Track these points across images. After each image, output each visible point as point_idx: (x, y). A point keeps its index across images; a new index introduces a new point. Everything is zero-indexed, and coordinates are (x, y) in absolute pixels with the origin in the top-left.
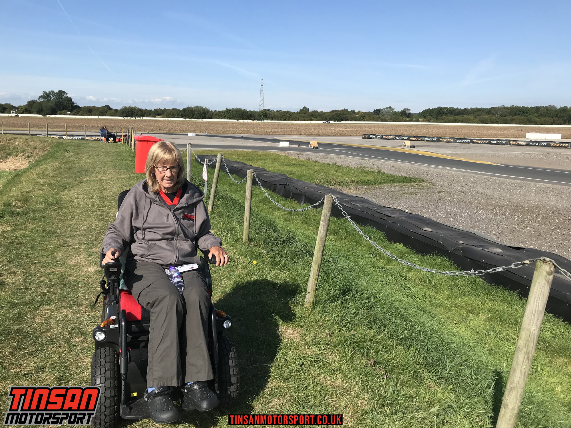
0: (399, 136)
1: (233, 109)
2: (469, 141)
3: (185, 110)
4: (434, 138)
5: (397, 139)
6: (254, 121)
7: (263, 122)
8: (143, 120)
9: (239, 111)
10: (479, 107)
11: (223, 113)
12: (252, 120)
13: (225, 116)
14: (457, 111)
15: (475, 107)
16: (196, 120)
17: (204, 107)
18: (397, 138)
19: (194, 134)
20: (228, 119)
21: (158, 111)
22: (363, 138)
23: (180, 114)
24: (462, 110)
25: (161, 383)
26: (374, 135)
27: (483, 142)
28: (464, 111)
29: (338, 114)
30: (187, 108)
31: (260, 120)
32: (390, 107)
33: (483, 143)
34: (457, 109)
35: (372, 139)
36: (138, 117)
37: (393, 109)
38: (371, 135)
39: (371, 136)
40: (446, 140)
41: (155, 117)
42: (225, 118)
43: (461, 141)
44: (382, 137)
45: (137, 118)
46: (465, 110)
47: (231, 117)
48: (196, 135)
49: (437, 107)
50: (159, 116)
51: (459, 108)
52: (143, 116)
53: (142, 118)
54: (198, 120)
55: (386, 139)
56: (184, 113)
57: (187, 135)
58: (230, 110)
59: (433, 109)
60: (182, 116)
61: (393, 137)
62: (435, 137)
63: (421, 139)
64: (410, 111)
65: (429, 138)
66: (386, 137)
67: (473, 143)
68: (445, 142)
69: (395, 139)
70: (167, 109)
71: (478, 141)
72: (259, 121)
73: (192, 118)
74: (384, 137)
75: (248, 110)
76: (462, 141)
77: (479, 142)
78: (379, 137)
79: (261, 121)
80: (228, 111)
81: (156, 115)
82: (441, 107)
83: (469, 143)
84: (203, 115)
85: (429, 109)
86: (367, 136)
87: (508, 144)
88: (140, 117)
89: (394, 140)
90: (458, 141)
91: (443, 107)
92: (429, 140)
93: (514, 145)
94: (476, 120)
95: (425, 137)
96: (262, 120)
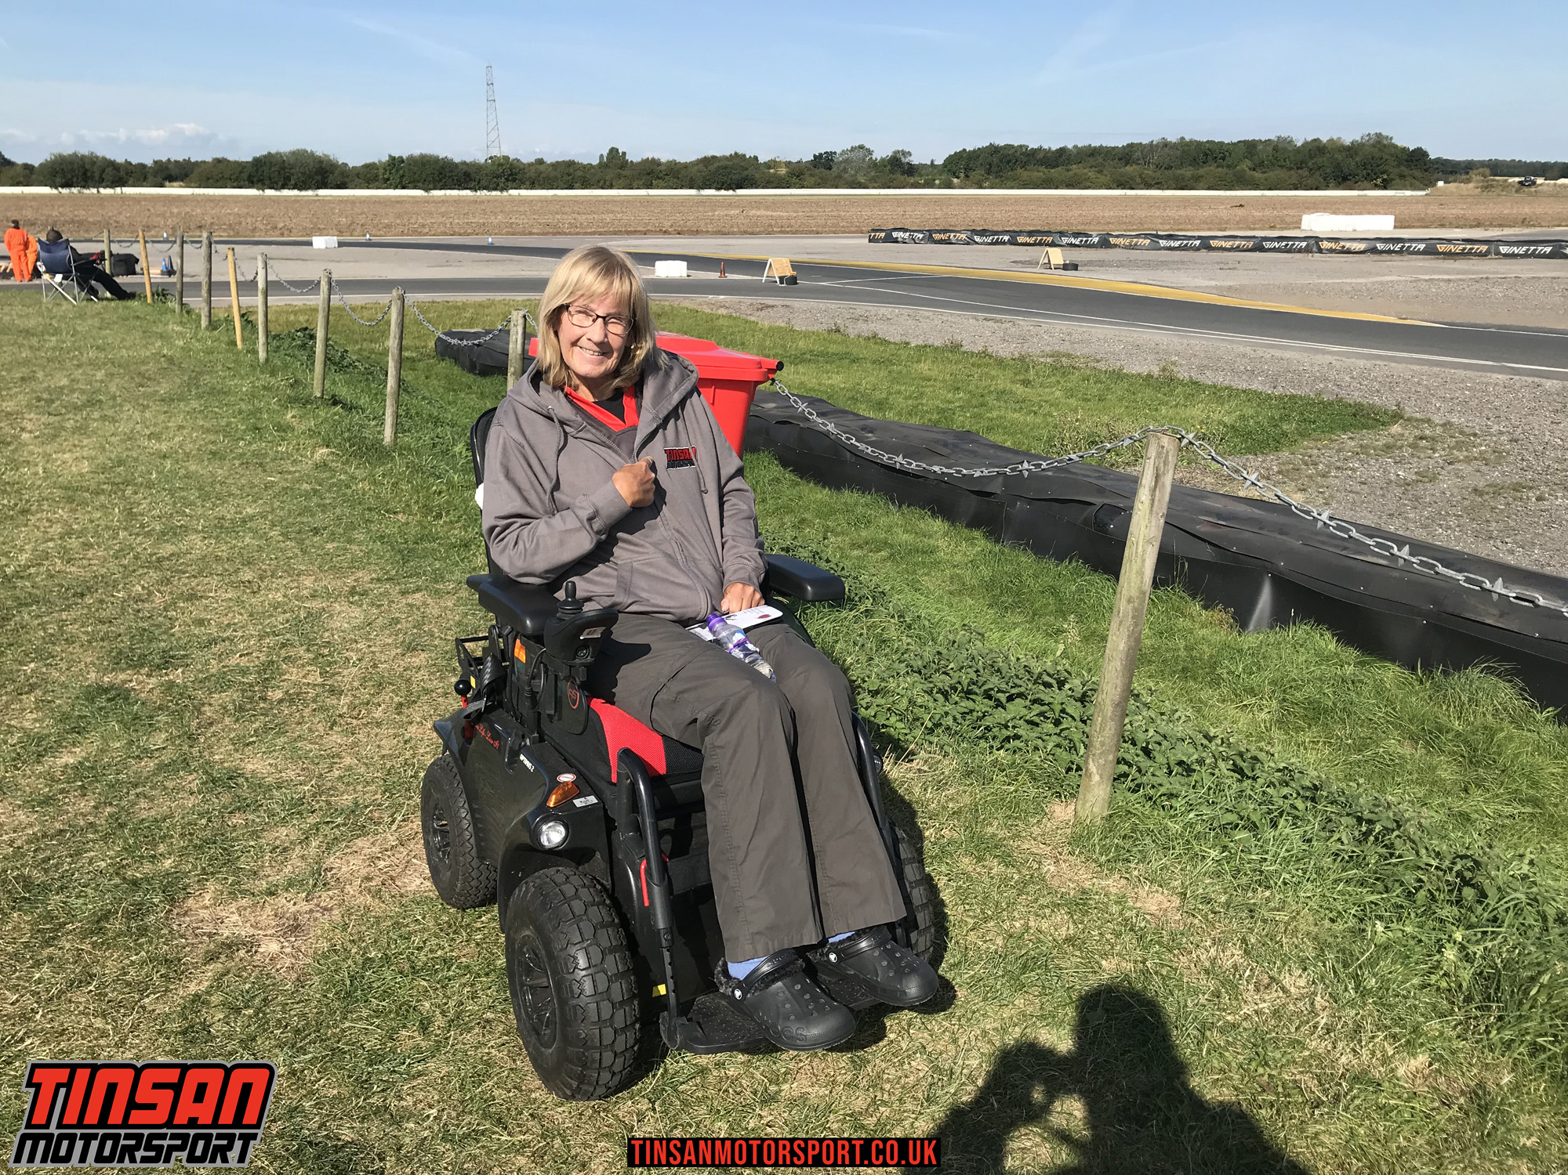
0: (983, 233)
1: (411, 158)
2: (1198, 242)
3: (258, 162)
4: (1091, 236)
5: (977, 243)
6: (479, 193)
7: (505, 193)
8: (124, 198)
9: (428, 162)
10: (1095, 144)
11: (381, 171)
12: (470, 189)
13: (388, 179)
14: (1041, 155)
15: (1086, 144)
16: (296, 192)
17: (319, 153)
18: (977, 239)
19: (333, 241)
20: (396, 188)
21: (167, 168)
22: (870, 241)
23: (245, 176)
24: (1053, 152)
25: (776, 943)
26: (904, 230)
27: (1238, 247)
28: (1060, 156)
29: (726, 168)
30: (265, 156)
31: (495, 189)
32: (861, 147)
33: (1238, 249)
34: (1040, 149)
35: (897, 242)
36: (105, 187)
37: (870, 152)
38: (895, 230)
39: (895, 234)
40: (1127, 242)
41: (162, 186)
42: (386, 184)
43: (1173, 244)
44: (931, 235)
45: (102, 190)
46: (1062, 151)
47: (405, 181)
48: (341, 244)
49: (986, 144)
50: (175, 184)
51: (1046, 147)
52: (122, 183)
53: (118, 190)
54: (304, 193)
55: (941, 242)
56: (257, 170)
57: (310, 244)
58: (403, 161)
59: (974, 151)
60: (252, 182)
61: (963, 236)
62: (1094, 234)
63: (1050, 239)
64: (911, 158)
65: (1076, 235)
66: (942, 236)
67: (1210, 248)
68: (1126, 247)
69: (970, 242)
70: (193, 160)
71: (1223, 244)
72: (494, 193)
73: (283, 187)
74: (936, 236)
75: (457, 160)
76: (1177, 244)
77: (1228, 244)
78: (921, 236)
79: (498, 193)
80: (395, 163)
81: (165, 179)
82: (997, 143)
83: (1197, 249)
84: (319, 178)
85: (964, 150)
86: (883, 235)
87: (1315, 249)
88: (113, 185)
89: (968, 244)
90: (1163, 243)
91: (1002, 144)
92: (1077, 242)
93: (1331, 251)
94: (1102, 179)
95: (1062, 234)
96: (502, 190)
